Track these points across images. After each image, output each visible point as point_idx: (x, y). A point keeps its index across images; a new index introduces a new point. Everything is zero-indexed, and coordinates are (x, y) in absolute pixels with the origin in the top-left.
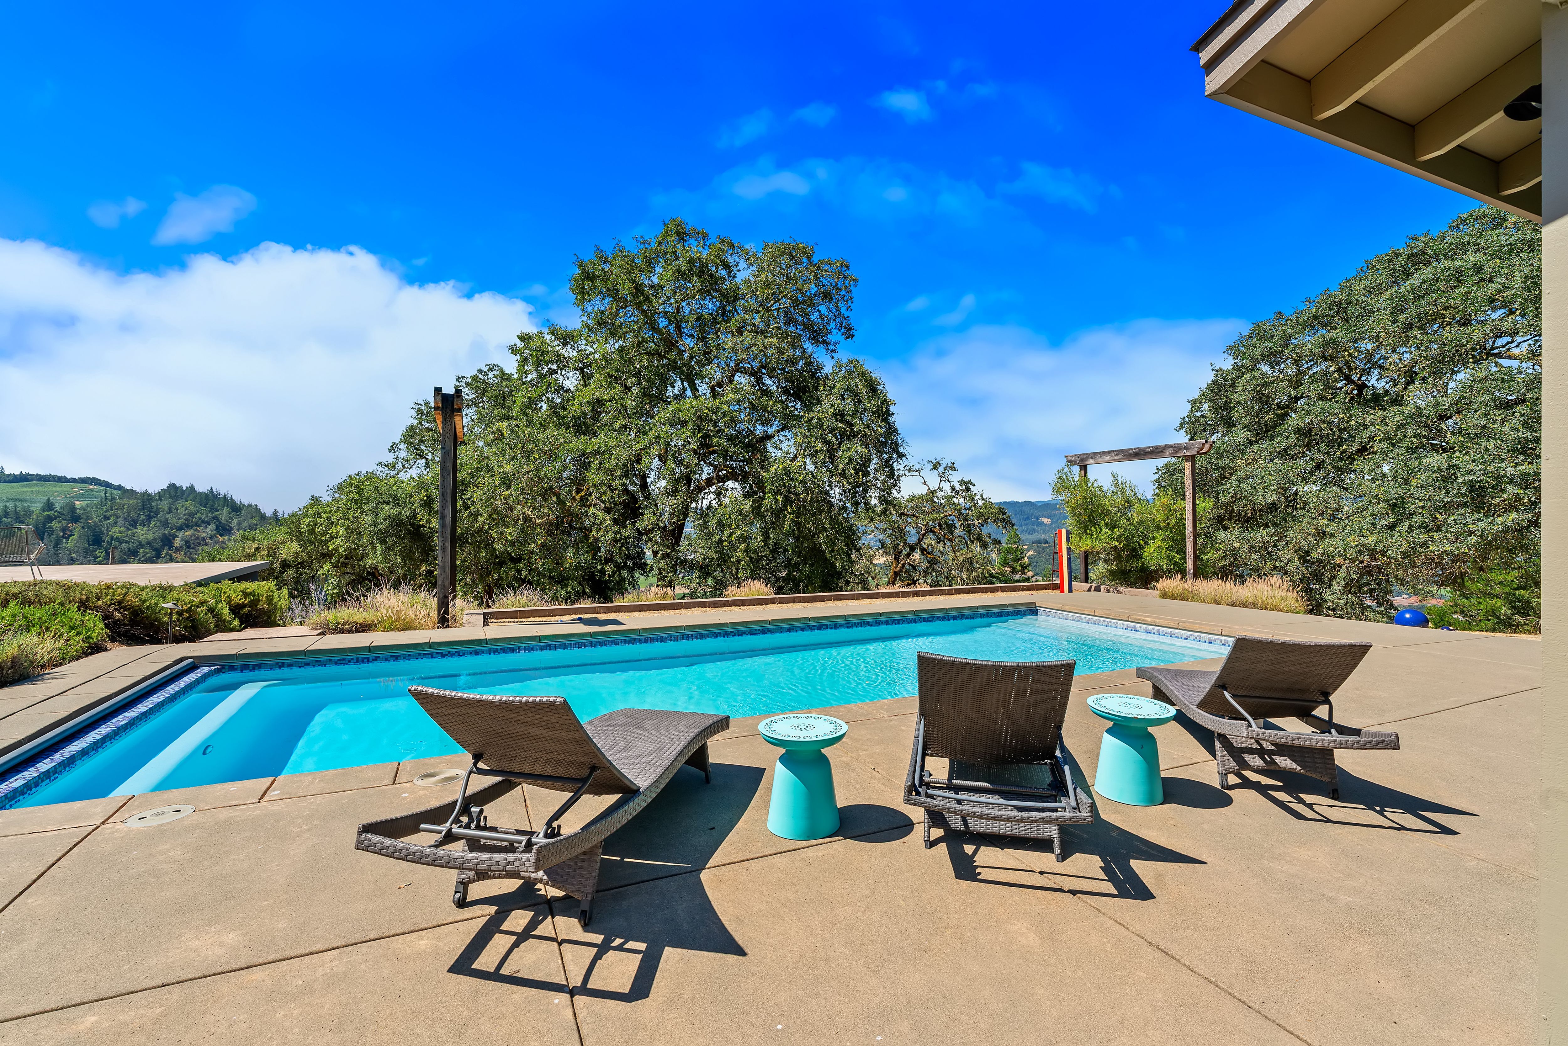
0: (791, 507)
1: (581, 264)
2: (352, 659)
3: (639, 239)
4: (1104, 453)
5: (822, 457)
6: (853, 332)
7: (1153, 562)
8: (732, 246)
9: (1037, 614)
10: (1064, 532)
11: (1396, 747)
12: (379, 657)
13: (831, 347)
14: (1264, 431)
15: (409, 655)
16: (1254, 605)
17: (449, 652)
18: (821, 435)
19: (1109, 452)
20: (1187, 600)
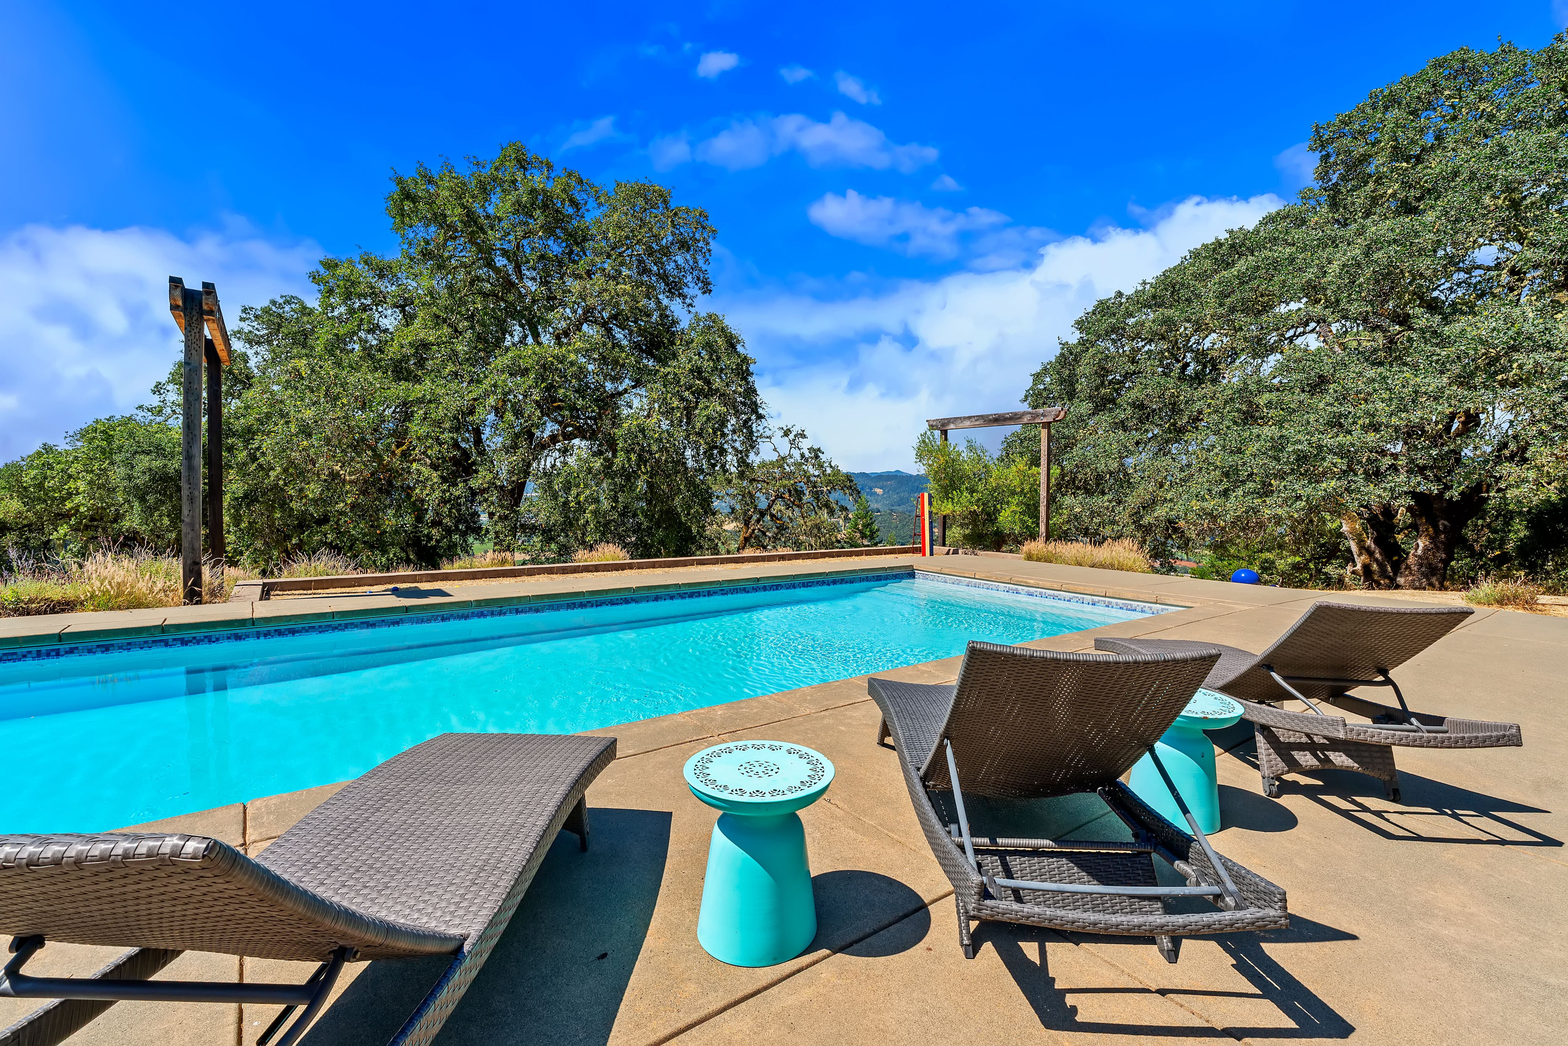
0: (645, 467)
1: (400, 182)
2: (30, 652)
3: (472, 161)
4: (965, 418)
5: (678, 415)
6: (711, 287)
7: (1008, 525)
8: (580, 182)
10: (926, 495)
11: (1519, 744)
12: (77, 648)
13: (688, 301)
14: (1102, 404)
15: (129, 644)
16: (1111, 567)
17: (194, 638)
18: (678, 391)
19: (970, 418)
20: (1051, 562)
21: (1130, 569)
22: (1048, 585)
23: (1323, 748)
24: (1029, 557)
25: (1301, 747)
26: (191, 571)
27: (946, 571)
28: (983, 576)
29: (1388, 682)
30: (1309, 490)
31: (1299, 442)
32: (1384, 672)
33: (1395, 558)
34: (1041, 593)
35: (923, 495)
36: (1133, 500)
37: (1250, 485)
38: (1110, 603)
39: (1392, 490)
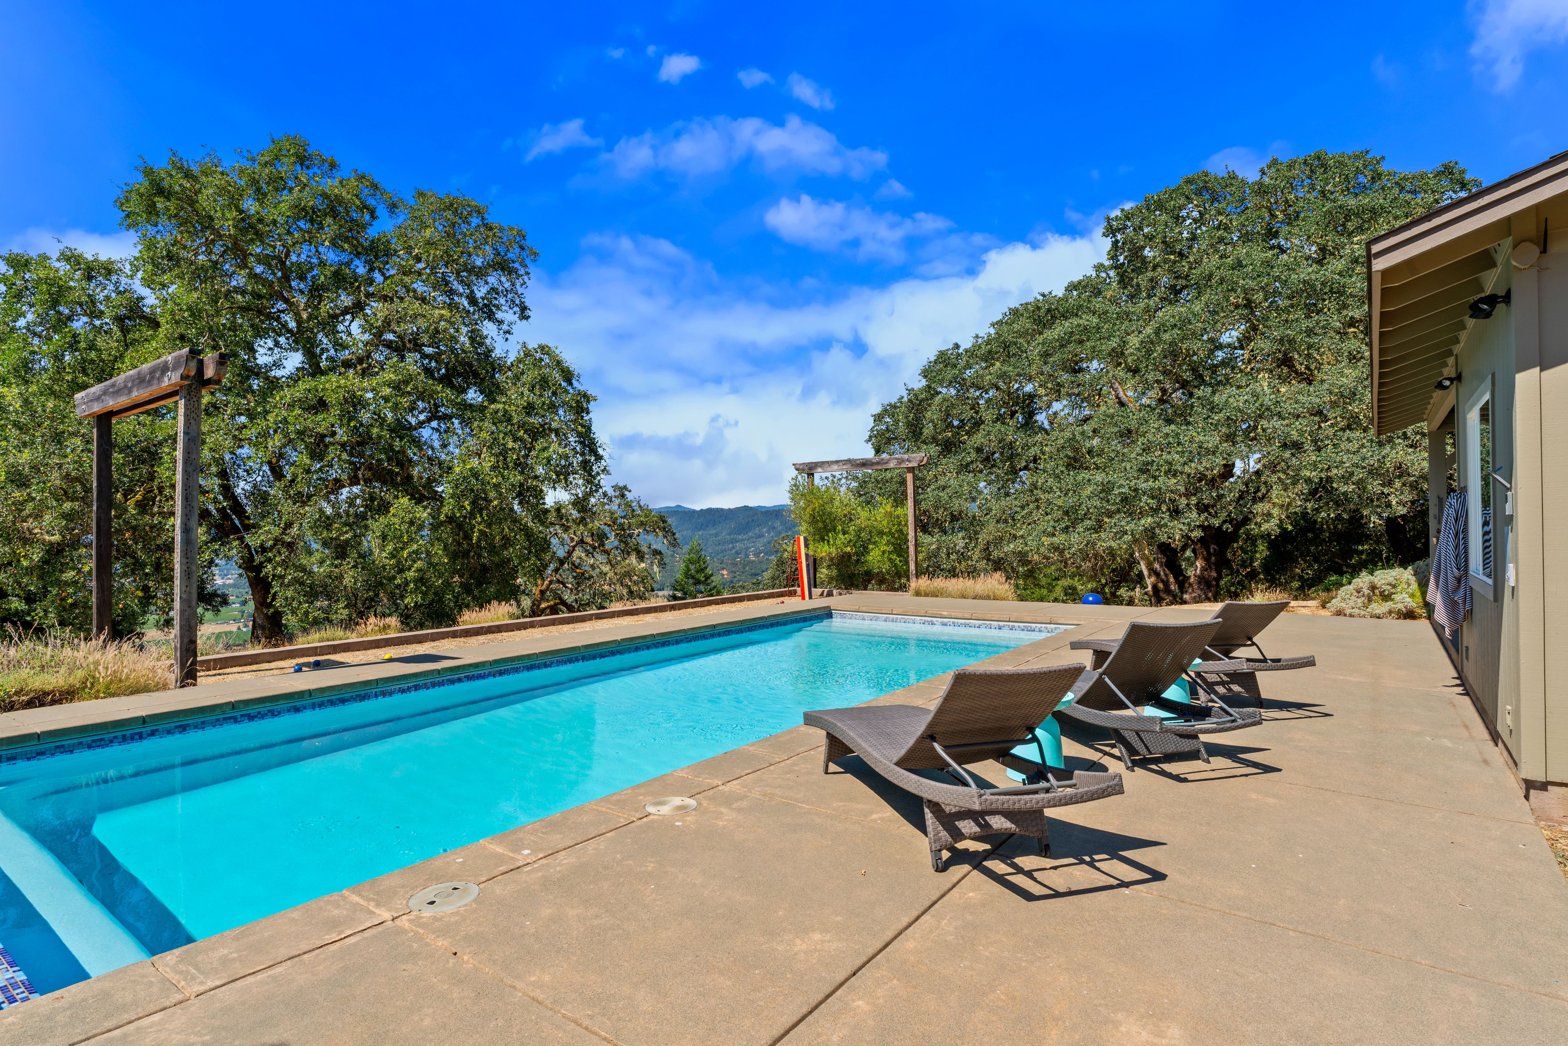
0: (481, 516)
1: (149, 172)
2: (116, 737)
3: (245, 154)
4: (833, 462)
5: (515, 457)
6: (527, 313)
7: (876, 565)
8: (375, 186)
9: (831, 617)
10: (802, 539)
11: (1314, 665)
12: (157, 730)
13: (505, 327)
14: (948, 447)
15: (203, 723)
16: (988, 598)
17: (259, 713)
18: (510, 431)
19: (837, 462)
20: (937, 596)
21: (1004, 599)
22: (960, 615)
23: (1228, 683)
24: (918, 593)
25: (1218, 683)
26: (187, 650)
27: (864, 609)
28: (900, 611)
29: (1253, 644)
30: (1132, 526)
32: (1250, 639)
33: (1181, 578)
34: (954, 623)
35: (799, 538)
36: (983, 537)
37: (1088, 523)
38: (1013, 626)
39: (1189, 524)
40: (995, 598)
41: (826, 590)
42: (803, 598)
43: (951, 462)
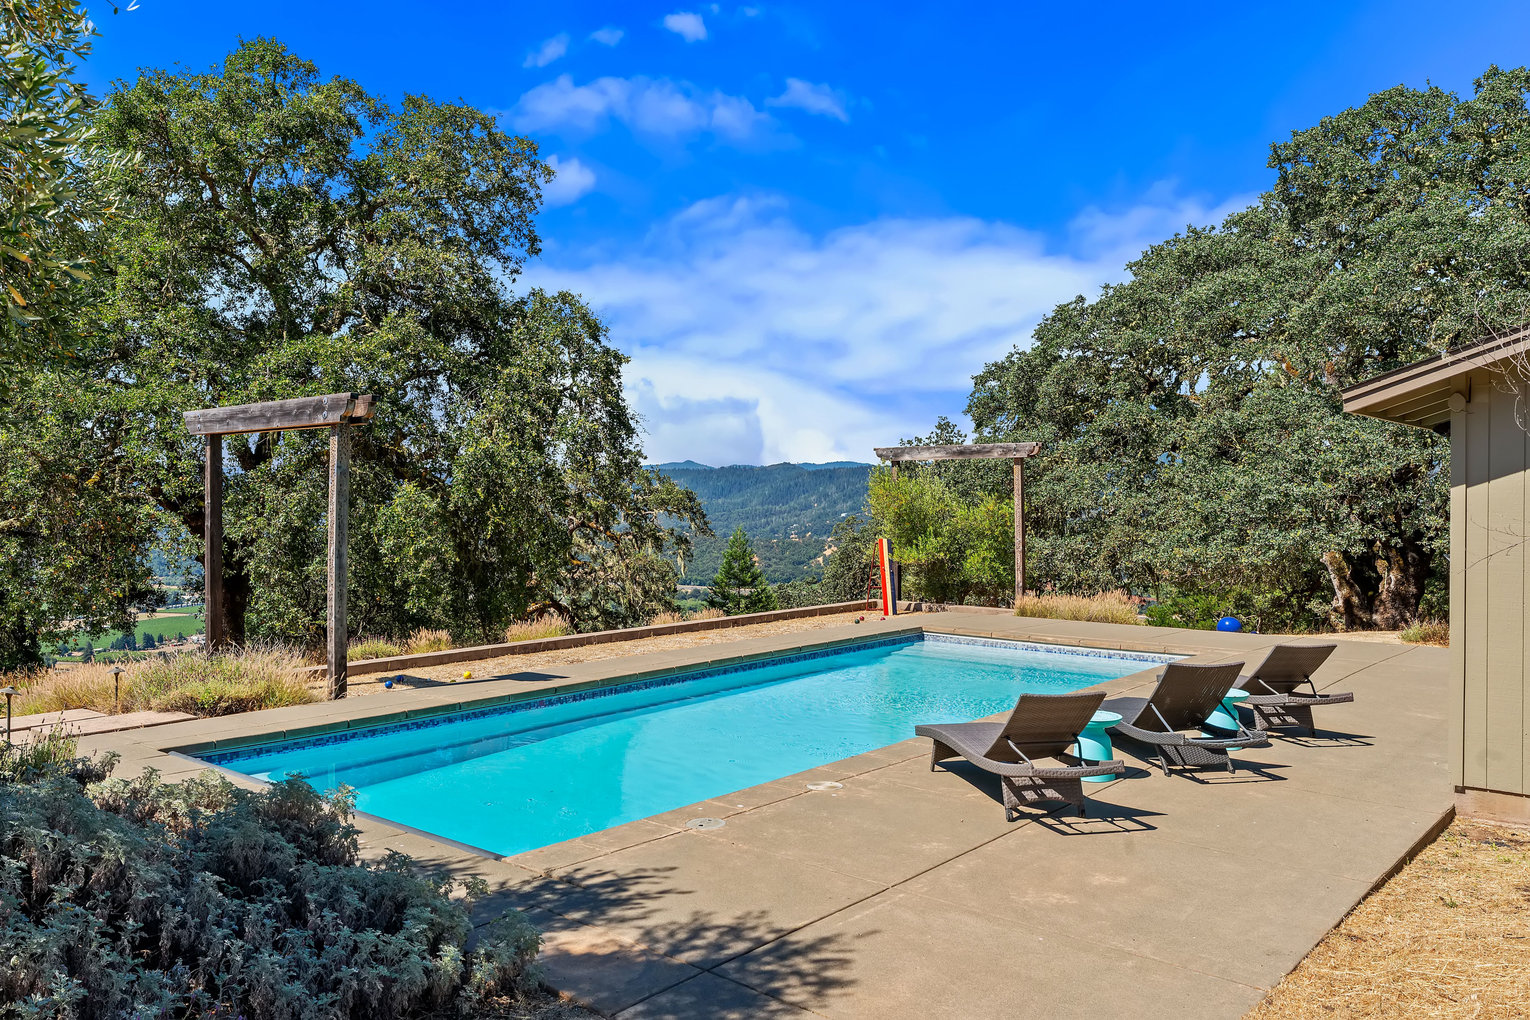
0: (496, 505)
1: (121, 102)
2: (330, 738)
6: (538, 245)
7: (975, 574)
9: (923, 640)
10: (885, 541)
12: (356, 733)
13: (512, 265)
15: (386, 728)
16: (1105, 620)
20: (1045, 617)
21: (1125, 622)
22: (1067, 641)
24: (1023, 613)
25: (1273, 715)
26: (340, 665)
27: (960, 631)
28: (1000, 635)
29: (1309, 682)
30: (1279, 539)
31: (1269, 492)
32: (1307, 677)
33: (1370, 593)
34: (1059, 650)
35: (881, 541)
36: (1109, 543)
37: (1228, 533)
38: (1124, 655)
39: (1349, 538)
40: (1114, 621)
41: (913, 603)
42: (886, 613)
43: (1070, 446)
